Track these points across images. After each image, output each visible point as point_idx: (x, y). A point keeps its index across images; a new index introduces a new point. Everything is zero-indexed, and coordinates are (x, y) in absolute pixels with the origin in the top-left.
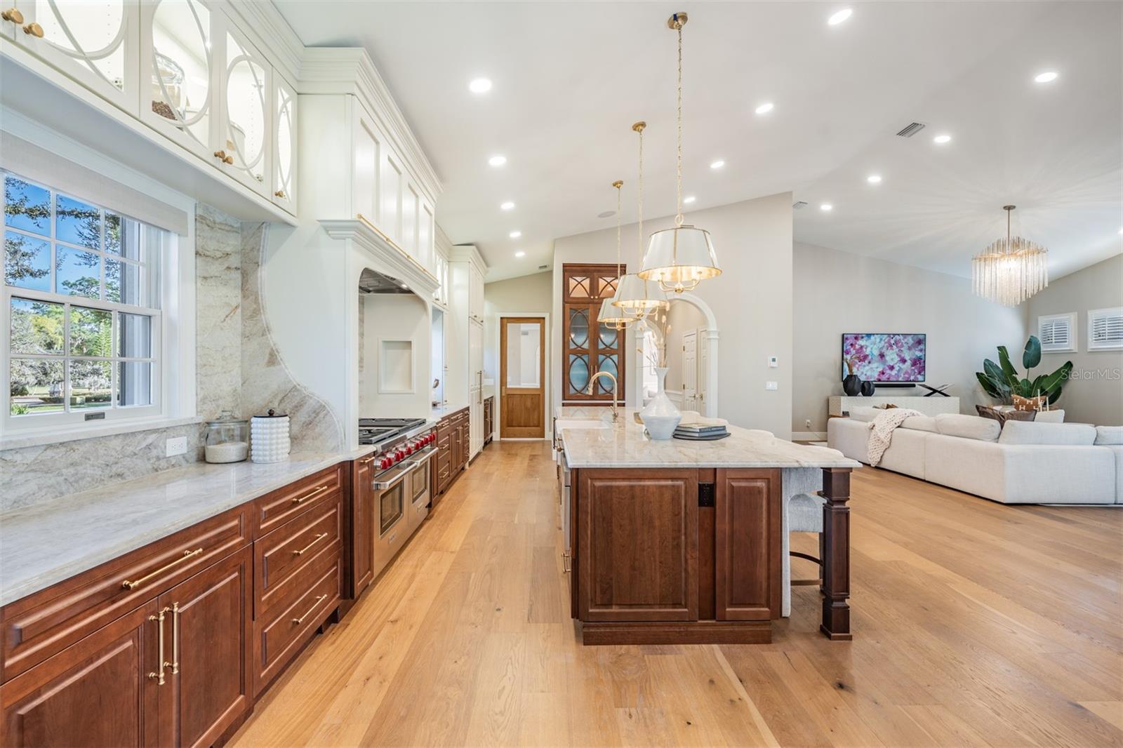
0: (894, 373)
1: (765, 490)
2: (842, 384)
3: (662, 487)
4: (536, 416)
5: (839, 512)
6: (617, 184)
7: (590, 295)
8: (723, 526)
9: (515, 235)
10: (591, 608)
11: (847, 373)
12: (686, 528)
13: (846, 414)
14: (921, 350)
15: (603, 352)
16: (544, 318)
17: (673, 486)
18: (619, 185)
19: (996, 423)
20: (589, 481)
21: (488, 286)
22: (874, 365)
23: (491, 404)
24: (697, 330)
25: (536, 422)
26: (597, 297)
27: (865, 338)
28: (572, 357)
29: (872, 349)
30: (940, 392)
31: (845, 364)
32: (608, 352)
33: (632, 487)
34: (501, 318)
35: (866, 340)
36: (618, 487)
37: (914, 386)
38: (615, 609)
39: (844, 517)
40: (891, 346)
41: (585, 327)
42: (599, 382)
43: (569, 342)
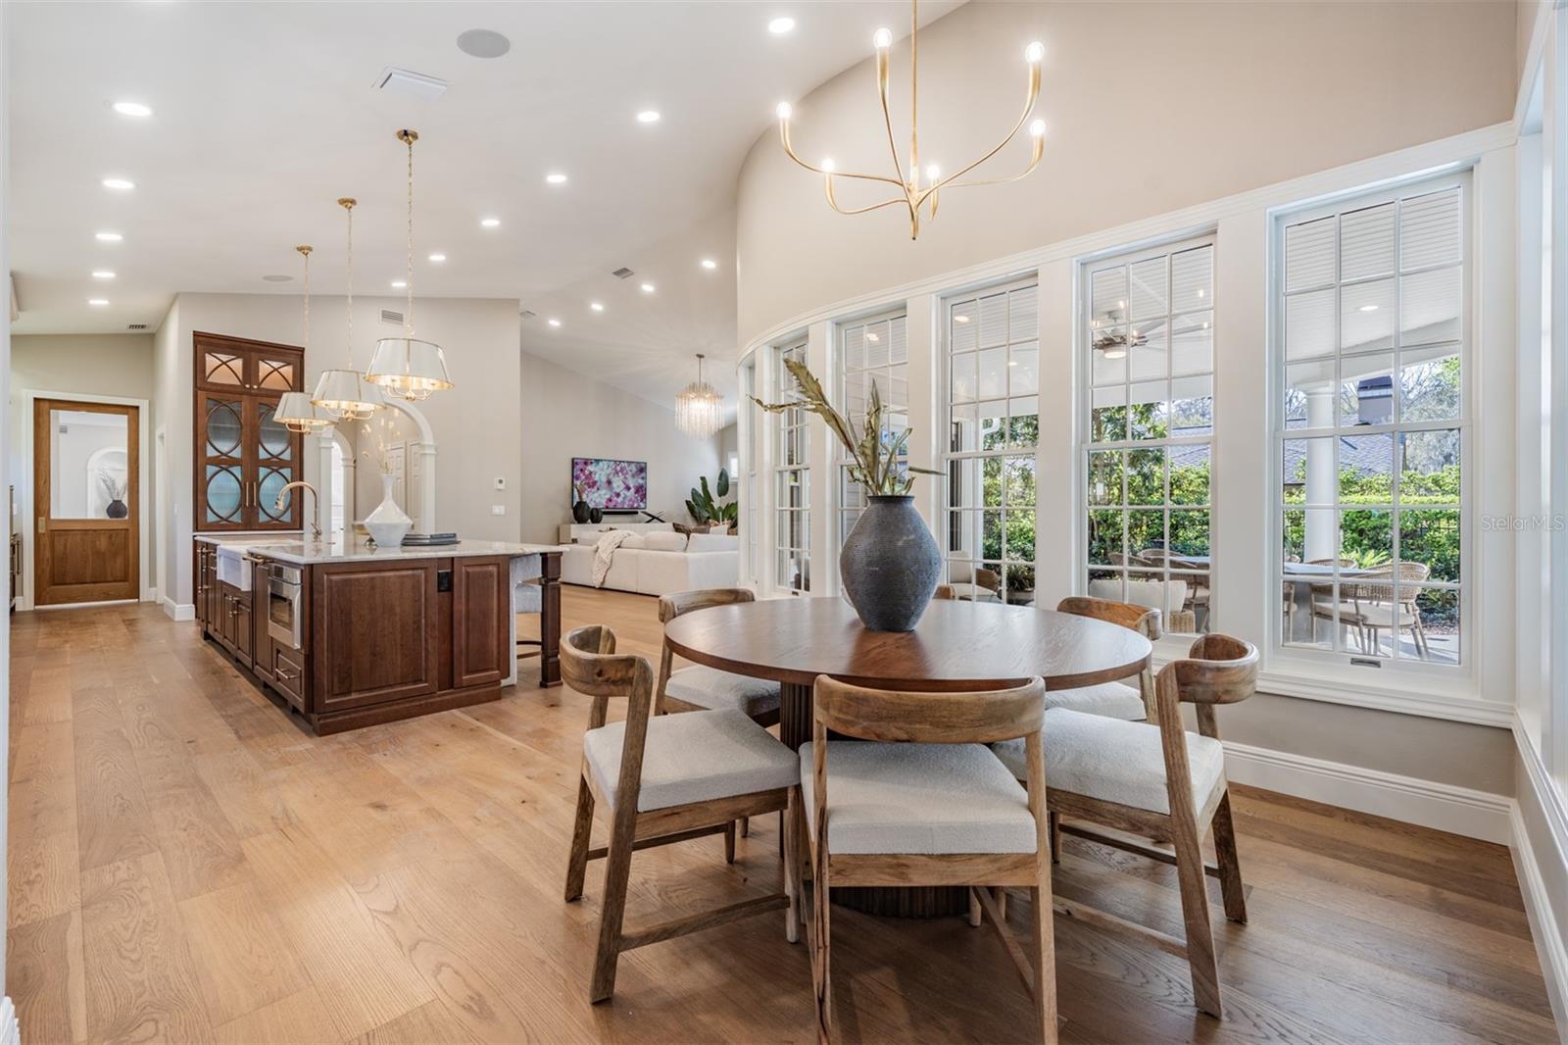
0: (620, 500)
1: (495, 574)
2: (572, 511)
3: (403, 576)
4: (119, 565)
5: (554, 587)
6: (303, 250)
7: (243, 383)
8: (460, 607)
9: (104, 275)
10: (328, 699)
11: (577, 499)
12: (425, 613)
13: (575, 541)
14: (643, 478)
15: (266, 463)
16: (137, 408)
17: (414, 575)
18: (306, 250)
19: (684, 536)
20: (325, 576)
22: (603, 492)
24: (406, 443)
25: (119, 574)
26: (255, 387)
27: (594, 464)
28: (211, 469)
29: (600, 475)
30: (657, 519)
31: (575, 490)
32: (275, 464)
33: (373, 579)
34: (37, 400)
35: (595, 466)
36: (358, 580)
37: (637, 513)
38: (354, 696)
39: (556, 591)
40: (617, 473)
41: (234, 426)
42: (259, 504)
43: (206, 447)
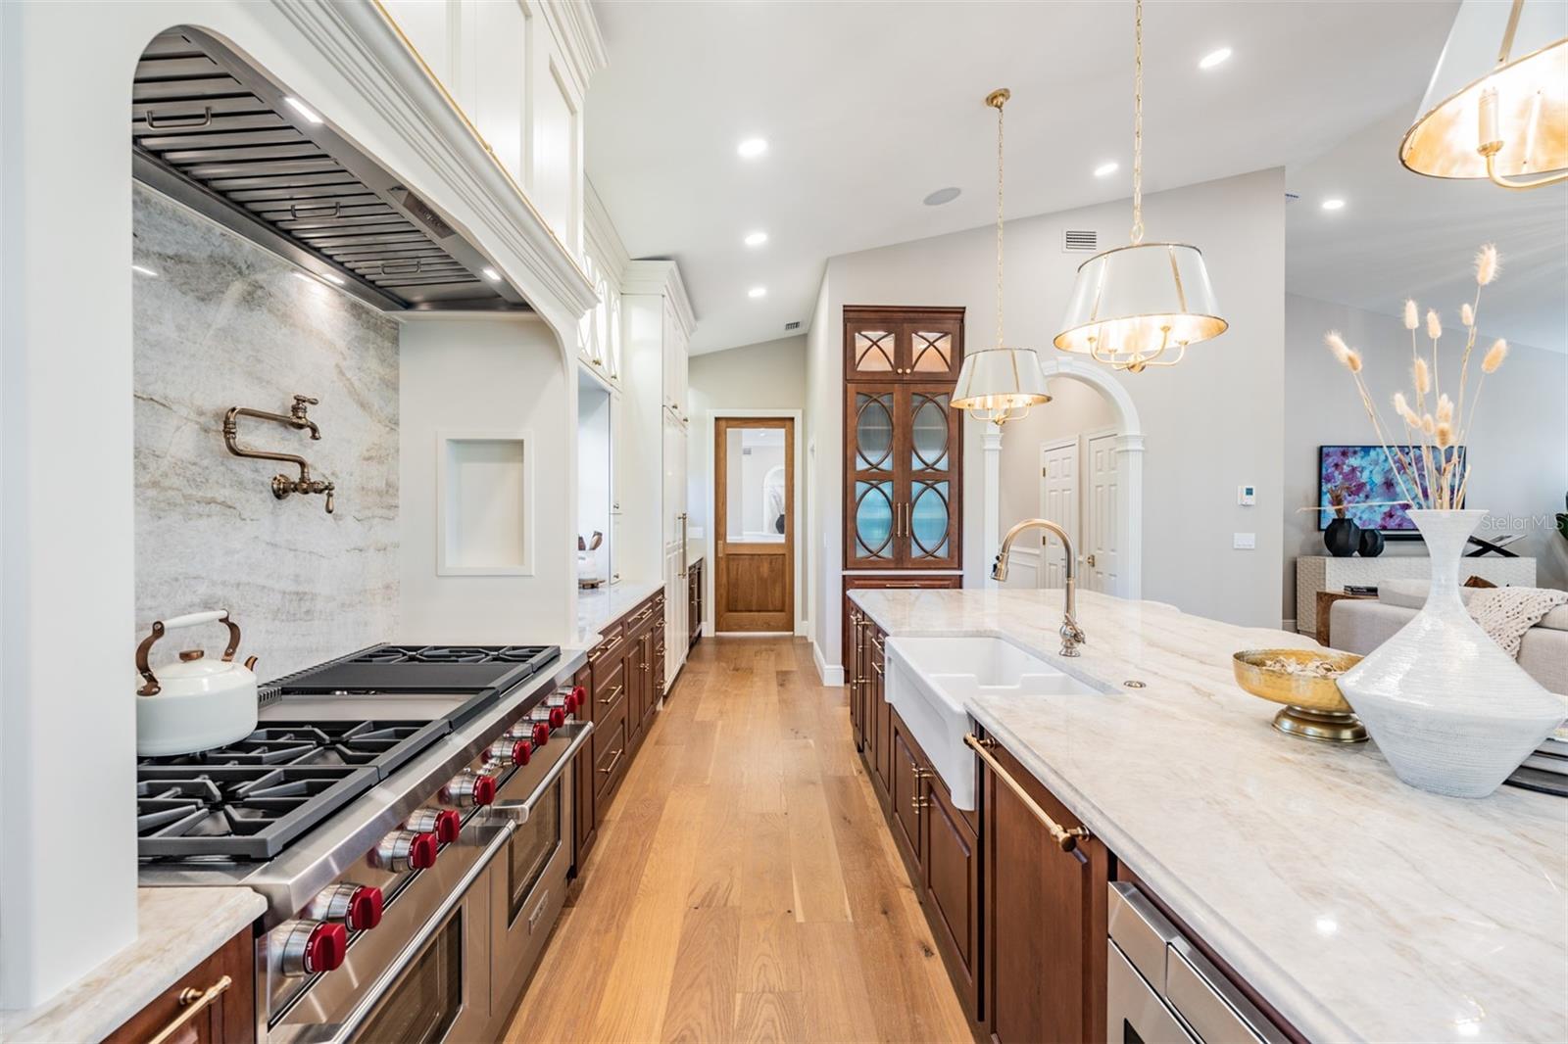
2: (1321, 534)
4: (778, 593)
6: (995, 99)
7: (895, 368)
9: (756, 239)
11: (1330, 512)
15: (920, 477)
16: (792, 419)
18: (1001, 99)
21: (695, 361)
22: (1375, 501)
23: (699, 574)
24: (1080, 437)
25: (778, 604)
26: (908, 371)
27: (1360, 454)
28: (861, 487)
29: (1371, 472)
31: (1326, 499)
32: (930, 477)
34: (717, 419)
35: (1362, 458)
40: (1405, 468)
41: (885, 428)
42: (912, 533)
43: (855, 458)
